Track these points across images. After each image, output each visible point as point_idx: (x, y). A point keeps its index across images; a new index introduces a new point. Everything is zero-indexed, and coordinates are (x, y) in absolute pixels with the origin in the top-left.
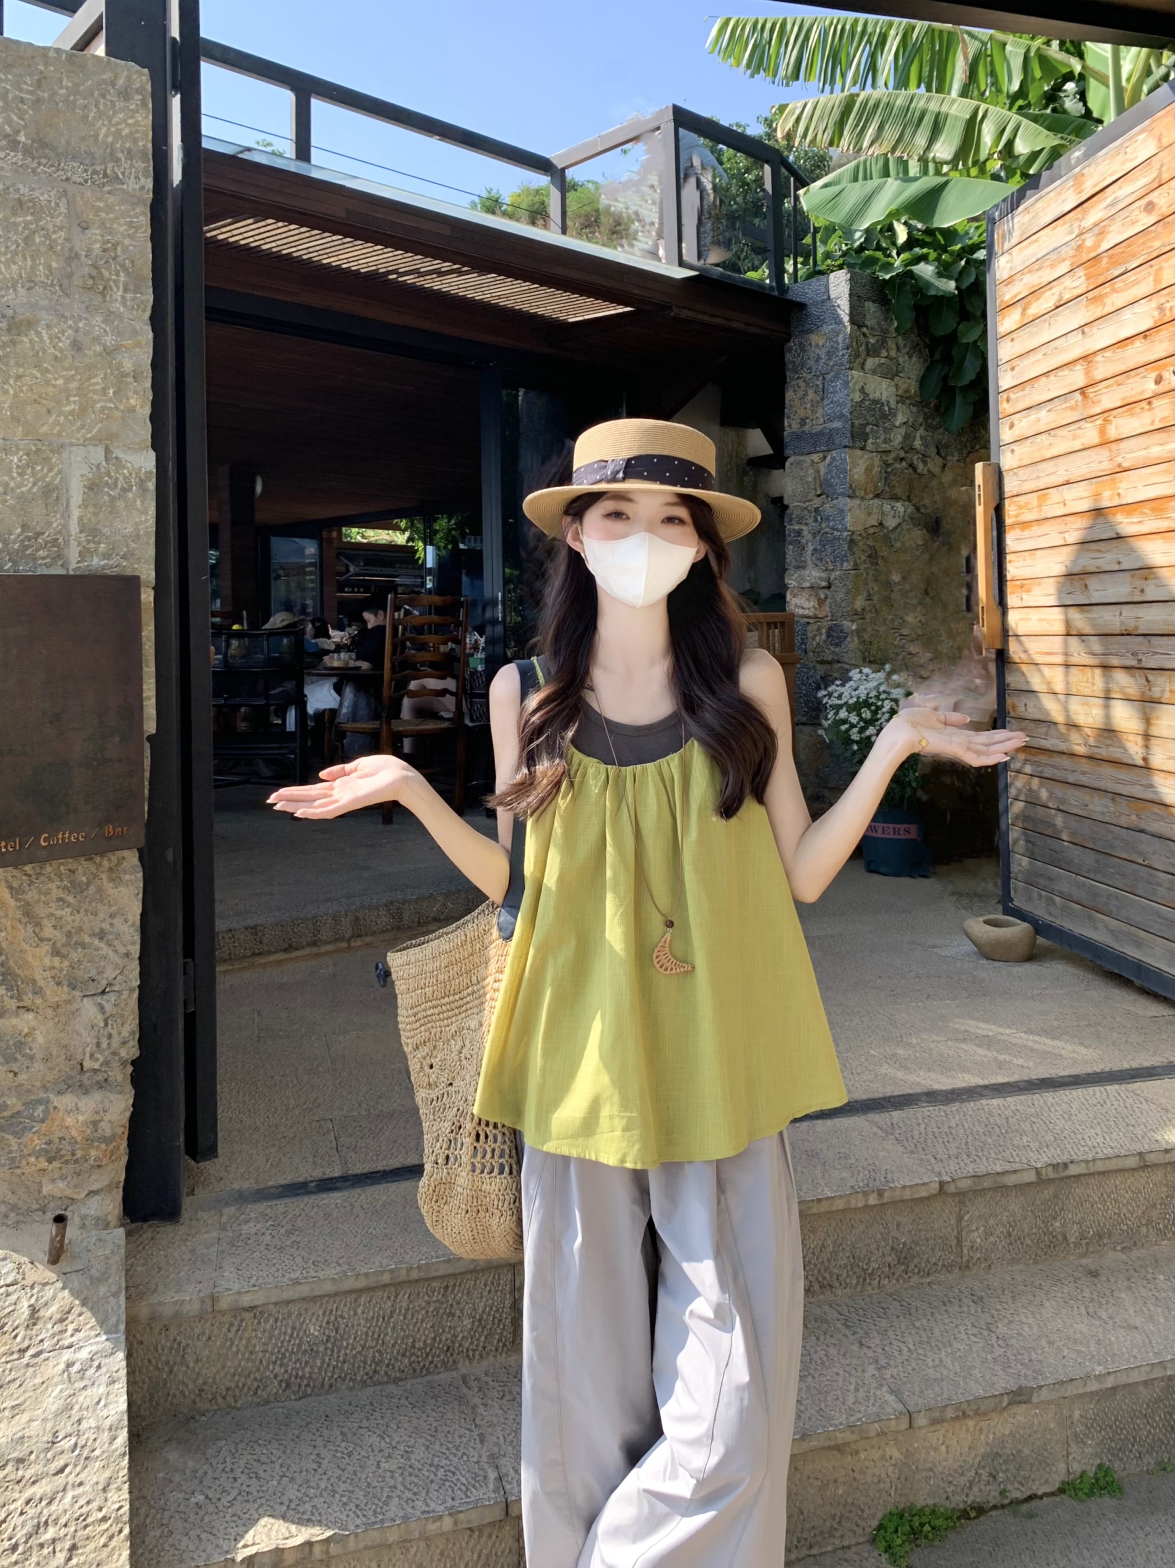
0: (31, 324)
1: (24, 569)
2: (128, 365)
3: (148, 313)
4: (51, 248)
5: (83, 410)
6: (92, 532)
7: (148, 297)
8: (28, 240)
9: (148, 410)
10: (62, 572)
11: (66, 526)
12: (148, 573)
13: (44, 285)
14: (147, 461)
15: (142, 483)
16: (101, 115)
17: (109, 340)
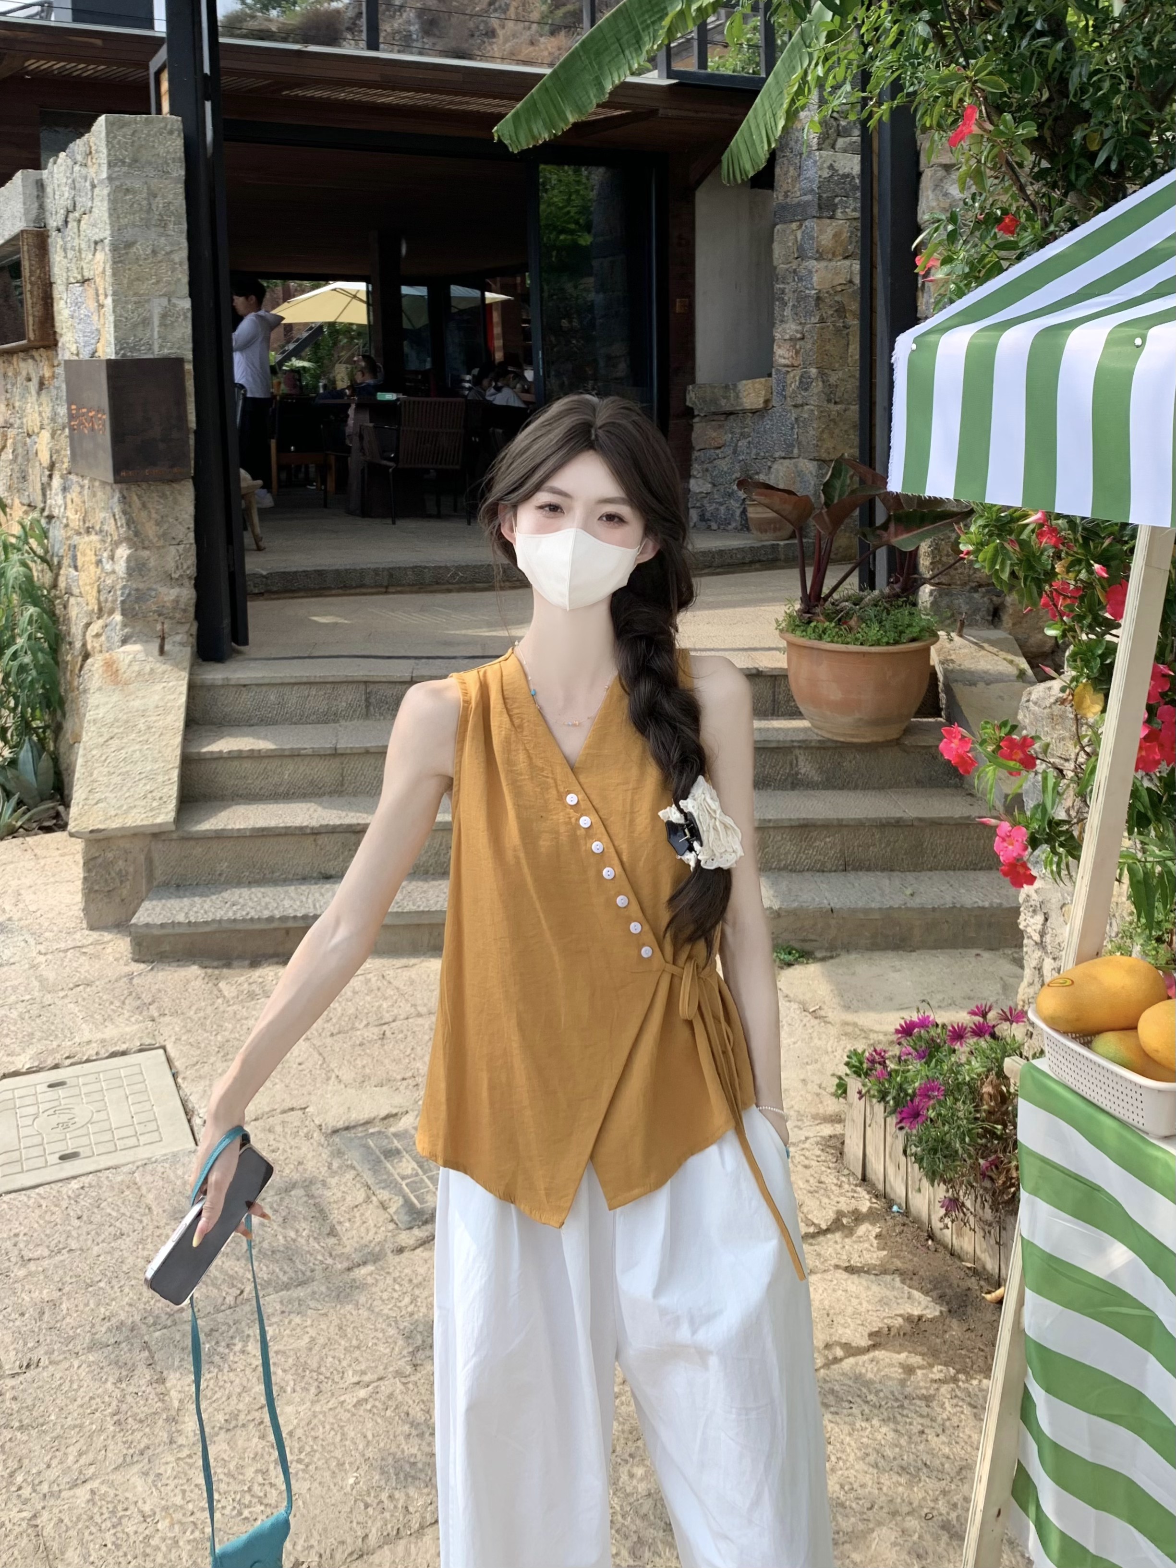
0: (133, 243)
1: (136, 355)
2: (177, 260)
3: (185, 235)
4: (141, 209)
5: (158, 282)
6: (163, 337)
7: (185, 226)
8: (132, 206)
9: (185, 279)
10: (151, 356)
11: (152, 335)
12: (189, 356)
13: (139, 226)
14: (187, 304)
15: (185, 314)
16: (160, 143)
17: (168, 249)
